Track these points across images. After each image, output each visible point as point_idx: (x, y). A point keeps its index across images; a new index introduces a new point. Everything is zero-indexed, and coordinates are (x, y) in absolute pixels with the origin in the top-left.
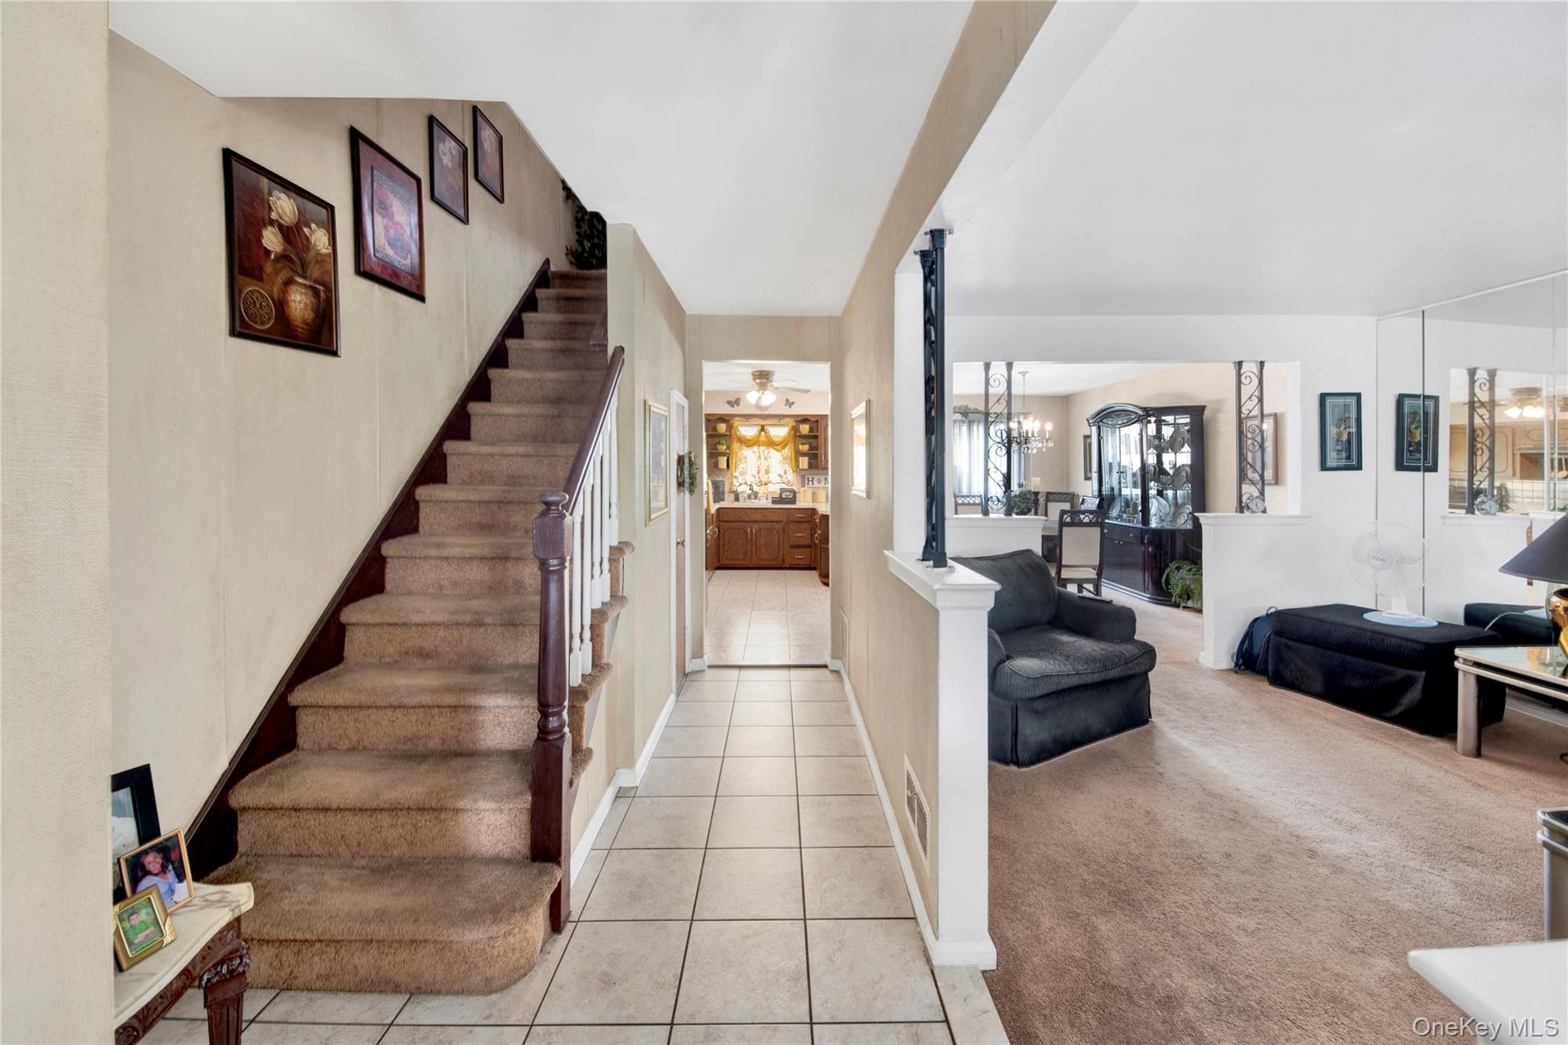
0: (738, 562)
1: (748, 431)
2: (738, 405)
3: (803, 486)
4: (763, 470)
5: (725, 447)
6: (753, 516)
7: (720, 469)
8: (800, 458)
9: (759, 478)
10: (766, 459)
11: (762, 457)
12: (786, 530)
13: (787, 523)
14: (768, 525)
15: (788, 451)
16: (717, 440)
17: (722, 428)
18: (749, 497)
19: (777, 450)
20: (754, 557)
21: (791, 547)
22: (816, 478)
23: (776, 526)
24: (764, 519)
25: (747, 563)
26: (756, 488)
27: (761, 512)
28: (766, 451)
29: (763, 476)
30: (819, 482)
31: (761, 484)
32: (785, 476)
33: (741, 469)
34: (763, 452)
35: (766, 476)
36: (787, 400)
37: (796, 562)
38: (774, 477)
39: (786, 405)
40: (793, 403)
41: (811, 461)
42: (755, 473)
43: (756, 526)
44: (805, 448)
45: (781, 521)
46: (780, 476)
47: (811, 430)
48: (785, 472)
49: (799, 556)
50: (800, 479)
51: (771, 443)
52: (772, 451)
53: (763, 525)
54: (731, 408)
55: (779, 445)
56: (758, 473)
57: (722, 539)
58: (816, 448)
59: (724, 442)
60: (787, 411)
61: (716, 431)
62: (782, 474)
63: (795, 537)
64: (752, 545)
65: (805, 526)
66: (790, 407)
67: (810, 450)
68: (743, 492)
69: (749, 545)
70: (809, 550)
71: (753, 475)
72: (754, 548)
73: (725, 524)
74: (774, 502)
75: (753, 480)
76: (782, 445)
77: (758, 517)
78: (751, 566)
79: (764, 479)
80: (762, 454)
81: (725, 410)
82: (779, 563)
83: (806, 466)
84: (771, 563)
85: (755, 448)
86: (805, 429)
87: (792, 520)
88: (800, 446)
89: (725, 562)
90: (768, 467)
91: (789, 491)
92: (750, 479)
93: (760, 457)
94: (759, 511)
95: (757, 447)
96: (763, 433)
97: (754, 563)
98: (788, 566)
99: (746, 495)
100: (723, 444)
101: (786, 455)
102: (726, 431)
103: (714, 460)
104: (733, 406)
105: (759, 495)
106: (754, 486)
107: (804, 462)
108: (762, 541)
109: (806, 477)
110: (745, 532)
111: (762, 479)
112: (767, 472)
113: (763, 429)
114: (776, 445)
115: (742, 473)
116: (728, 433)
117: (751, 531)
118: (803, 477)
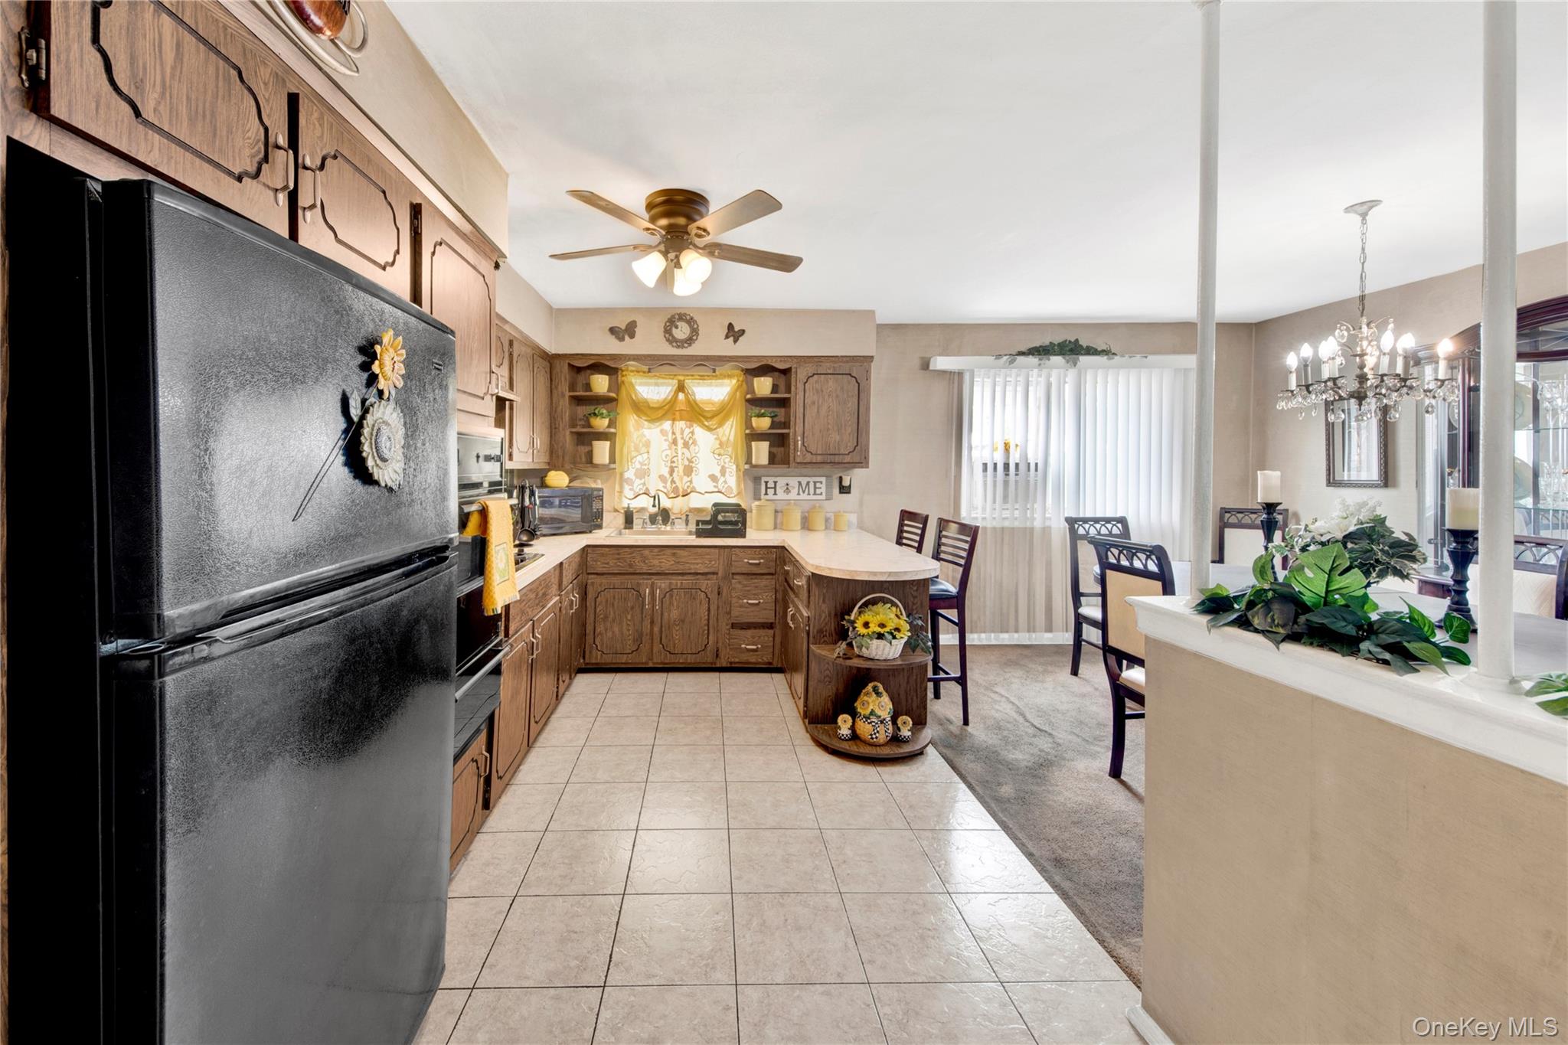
0: (624, 659)
1: (651, 390)
2: (632, 336)
3: (757, 497)
4: (681, 468)
5: (606, 422)
6: (656, 562)
7: (596, 466)
8: (753, 443)
9: (673, 482)
10: (686, 445)
11: (680, 442)
12: (724, 592)
13: (725, 578)
14: (687, 581)
15: (731, 429)
16: (589, 409)
17: (600, 383)
18: (653, 519)
19: (709, 429)
20: (657, 647)
21: (733, 626)
22: (782, 482)
23: (704, 584)
24: (681, 568)
25: (642, 659)
26: (666, 503)
27: (674, 554)
28: (687, 431)
29: (681, 479)
30: (787, 491)
31: (676, 494)
32: (722, 479)
33: (638, 466)
34: (682, 432)
35: (686, 479)
36: (730, 326)
37: (744, 657)
38: (701, 481)
39: (727, 337)
40: (743, 332)
41: (774, 450)
42: (665, 472)
43: (662, 584)
44: (763, 424)
45: (714, 573)
46: (713, 478)
47: (775, 388)
48: (723, 472)
49: (750, 644)
50: (750, 484)
51: (696, 413)
52: (699, 431)
53: (677, 581)
54: (616, 342)
55: (712, 417)
56: (672, 472)
57: (590, 610)
58: (786, 425)
59: (605, 411)
60: (728, 348)
61: (591, 390)
62: (718, 474)
63: (741, 606)
64: (652, 622)
65: (764, 582)
66: (735, 341)
67: (771, 427)
68: (642, 510)
69: (647, 623)
70: (771, 632)
71: (662, 478)
72: (656, 629)
73: (597, 580)
74: (700, 534)
75: (661, 486)
76: (719, 417)
77: (666, 563)
78: (651, 665)
79: (682, 484)
80: (679, 436)
81: (604, 345)
82: (708, 658)
83: (764, 460)
84: (691, 660)
85: (667, 425)
86: (763, 386)
87: (738, 570)
88: (754, 420)
89: (596, 658)
90: (690, 461)
91: (732, 511)
92: (654, 485)
93: (675, 442)
94: (669, 551)
95: (669, 422)
96: (681, 396)
97: (657, 660)
98: (724, 665)
99: (646, 516)
100: (602, 416)
101: (724, 439)
102: (609, 390)
103: (586, 449)
104: (622, 339)
105: (672, 517)
106: (663, 497)
107: (761, 451)
108: (675, 614)
109: (764, 479)
110: (640, 596)
111: (678, 483)
112: (689, 470)
113: (681, 388)
114: (707, 418)
115: (643, 474)
116: (613, 395)
117: (652, 593)
118: (757, 480)
